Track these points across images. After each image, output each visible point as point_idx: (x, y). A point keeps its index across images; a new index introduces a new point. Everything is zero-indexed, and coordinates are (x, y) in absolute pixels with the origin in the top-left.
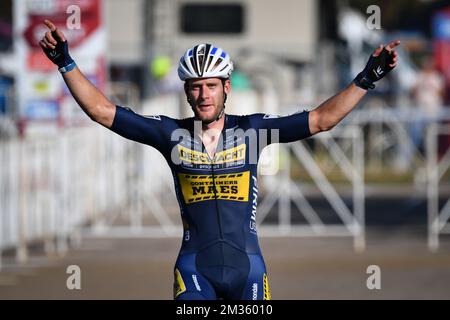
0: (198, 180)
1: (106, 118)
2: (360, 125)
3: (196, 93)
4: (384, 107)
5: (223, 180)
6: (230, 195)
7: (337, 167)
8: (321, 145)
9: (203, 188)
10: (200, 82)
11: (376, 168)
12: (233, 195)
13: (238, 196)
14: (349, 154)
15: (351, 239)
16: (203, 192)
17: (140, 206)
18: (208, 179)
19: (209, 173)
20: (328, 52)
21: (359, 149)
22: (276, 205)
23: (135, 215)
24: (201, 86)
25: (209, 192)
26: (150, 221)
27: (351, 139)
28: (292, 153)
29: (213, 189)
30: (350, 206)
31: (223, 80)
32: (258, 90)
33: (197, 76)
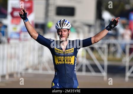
0: (60, 58)
1: (35, 37)
2: (107, 44)
3: (60, 33)
4: (114, 39)
6: (69, 62)
7: (100, 56)
9: (61, 60)
10: (62, 30)
11: (111, 57)
12: (70, 63)
13: (71, 63)
14: (103, 52)
15: (103, 77)
16: (61, 61)
17: (42, 65)
18: (63, 58)
19: (63, 56)
20: (99, 23)
22: (82, 66)
23: (41, 67)
24: (62, 31)
25: (63, 61)
26: (45, 69)
27: (104, 48)
28: (87, 51)
29: (64, 61)
30: (103, 67)
31: (68, 30)
32: (78, 33)
33: (61, 28)
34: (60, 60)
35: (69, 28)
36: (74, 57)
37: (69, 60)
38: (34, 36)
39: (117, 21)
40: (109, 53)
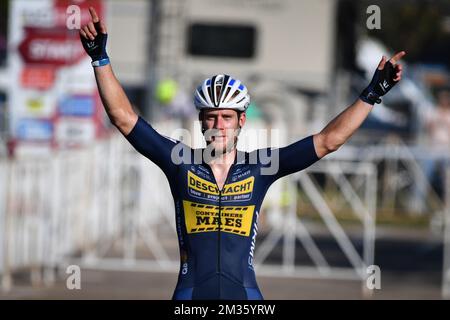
0: (204, 210)
3: (211, 124)
5: (229, 212)
6: (234, 228)
7: (348, 205)
10: (216, 112)
12: (237, 229)
13: (241, 230)
14: (361, 193)
16: (208, 223)
18: (214, 210)
19: (216, 204)
21: (372, 187)
22: (281, 242)
24: (216, 117)
25: (214, 223)
26: (144, 254)
27: (365, 176)
29: (218, 220)
31: (239, 112)
33: (213, 106)
34: (203, 217)
35: (240, 106)
38: (123, 120)
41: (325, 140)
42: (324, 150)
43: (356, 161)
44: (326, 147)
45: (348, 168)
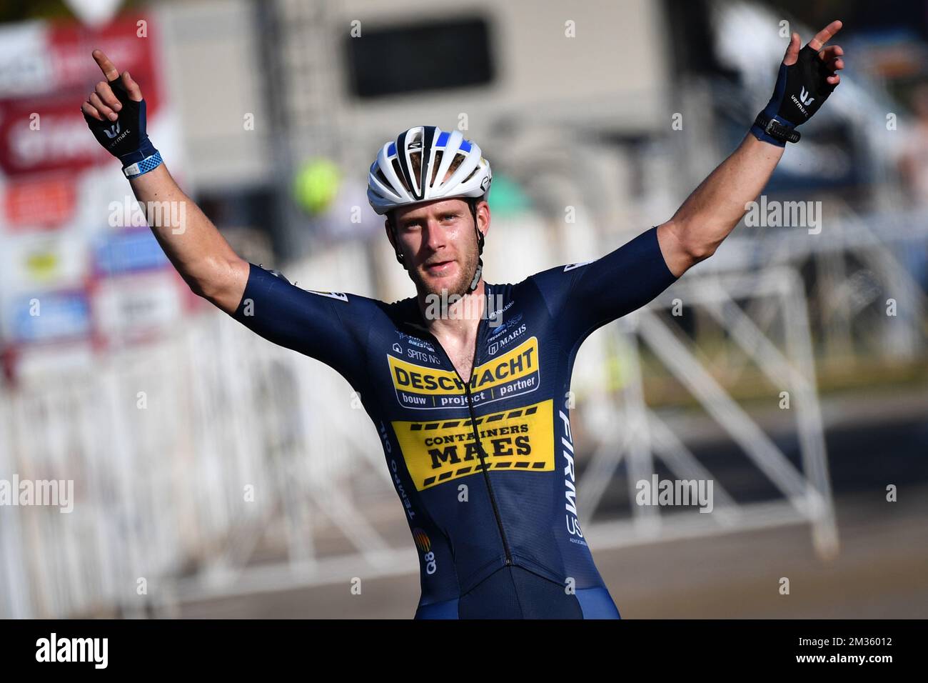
0: (441, 432)
1: (223, 290)
2: (793, 263)
3: (414, 239)
4: (843, 216)
5: (497, 425)
6: (515, 458)
7: (752, 365)
8: (709, 318)
9: (452, 451)
10: (420, 212)
11: (842, 359)
13: (531, 459)
14: (776, 334)
15: (805, 530)
16: (455, 460)
17: (304, 512)
18: (463, 429)
20: (699, 100)
21: (797, 318)
22: (622, 470)
23: (297, 533)
24: (423, 222)
25: (468, 457)
26: (333, 545)
27: (775, 298)
28: (641, 343)
29: (475, 449)
30: (793, 454)
31: (472, 202)
32: (547, 210)
33: (411, 200)
36: (546, 408)
37: (514, 437)
38: (219, 282)
39: (832, 55)
40: (818, 330)
41: (683, 236)
42: (683, 258)
43: (755, 269)
44: (687, 251)
45: (739, 286)
